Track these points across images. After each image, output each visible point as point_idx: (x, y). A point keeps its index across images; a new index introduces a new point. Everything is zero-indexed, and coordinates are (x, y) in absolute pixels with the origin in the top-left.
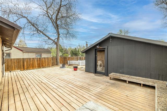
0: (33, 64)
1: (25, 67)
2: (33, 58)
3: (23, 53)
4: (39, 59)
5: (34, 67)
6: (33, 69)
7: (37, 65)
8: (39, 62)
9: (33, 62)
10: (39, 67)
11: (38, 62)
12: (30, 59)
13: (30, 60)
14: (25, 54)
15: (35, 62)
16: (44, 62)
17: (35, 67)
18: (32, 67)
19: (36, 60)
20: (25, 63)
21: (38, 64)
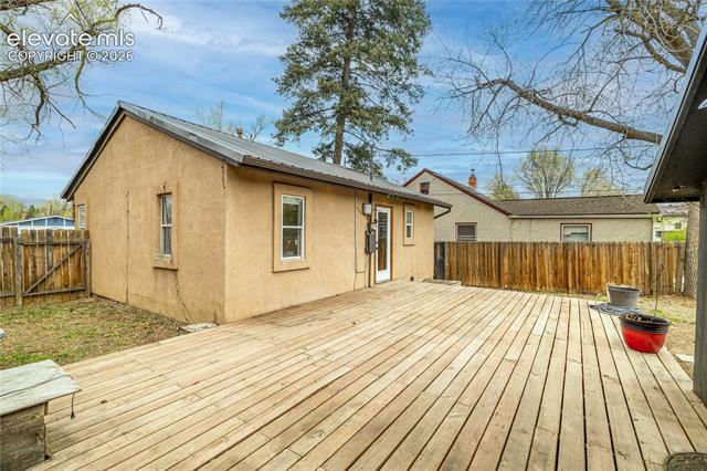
0: (535, 269)
1: (505, 278)
2: (535, 244)
3: (509, 222)
4: (560, 251)
5: (539, 283)
6: (534, 290)
7: (549, 278)
8: (561, 263)
9: (534, 261)
10: (562, 286)
11: (556, 262)
12: (522, 245)
13: (521, 249)
14: (516, 224)
15: (542, 262)
16: (589, 265)
17: (543, 284)
18: (530, 279)
19: (547, 252)
20: (506, 261)
21: (556, 274)
